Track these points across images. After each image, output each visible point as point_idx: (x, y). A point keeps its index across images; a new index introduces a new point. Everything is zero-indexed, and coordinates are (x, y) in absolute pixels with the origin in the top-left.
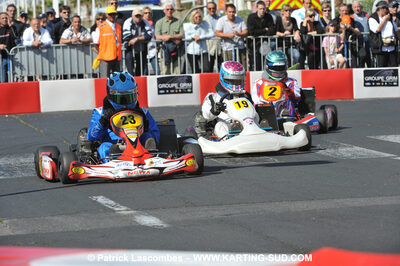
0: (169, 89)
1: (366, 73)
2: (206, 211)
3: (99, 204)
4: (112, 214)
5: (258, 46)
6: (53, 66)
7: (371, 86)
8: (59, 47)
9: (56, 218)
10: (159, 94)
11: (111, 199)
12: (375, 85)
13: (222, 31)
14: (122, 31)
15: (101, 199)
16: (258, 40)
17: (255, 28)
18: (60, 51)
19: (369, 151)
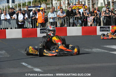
0: (43, 32)
1: (101, 28)
2: (54, 67)
3: (23, 65)
4: (27, 68)
5: (69, 20)
6: (10, 25)
7: (102, 31)
8: (12, 20)
9: (10, 69)
10: (40, 33)
11: (26, 63)
12: (103, 31)
13: (59, 15)
14: (30, 15)
15: (23, 64)
16: (69, 18)
17: (68, 14)
18: (12, 21)
19: (101, 50)
